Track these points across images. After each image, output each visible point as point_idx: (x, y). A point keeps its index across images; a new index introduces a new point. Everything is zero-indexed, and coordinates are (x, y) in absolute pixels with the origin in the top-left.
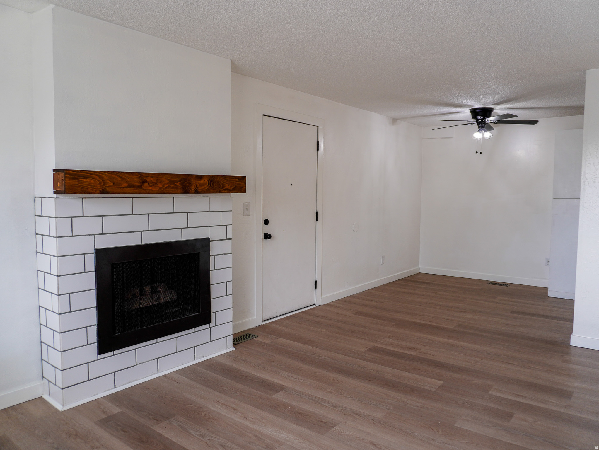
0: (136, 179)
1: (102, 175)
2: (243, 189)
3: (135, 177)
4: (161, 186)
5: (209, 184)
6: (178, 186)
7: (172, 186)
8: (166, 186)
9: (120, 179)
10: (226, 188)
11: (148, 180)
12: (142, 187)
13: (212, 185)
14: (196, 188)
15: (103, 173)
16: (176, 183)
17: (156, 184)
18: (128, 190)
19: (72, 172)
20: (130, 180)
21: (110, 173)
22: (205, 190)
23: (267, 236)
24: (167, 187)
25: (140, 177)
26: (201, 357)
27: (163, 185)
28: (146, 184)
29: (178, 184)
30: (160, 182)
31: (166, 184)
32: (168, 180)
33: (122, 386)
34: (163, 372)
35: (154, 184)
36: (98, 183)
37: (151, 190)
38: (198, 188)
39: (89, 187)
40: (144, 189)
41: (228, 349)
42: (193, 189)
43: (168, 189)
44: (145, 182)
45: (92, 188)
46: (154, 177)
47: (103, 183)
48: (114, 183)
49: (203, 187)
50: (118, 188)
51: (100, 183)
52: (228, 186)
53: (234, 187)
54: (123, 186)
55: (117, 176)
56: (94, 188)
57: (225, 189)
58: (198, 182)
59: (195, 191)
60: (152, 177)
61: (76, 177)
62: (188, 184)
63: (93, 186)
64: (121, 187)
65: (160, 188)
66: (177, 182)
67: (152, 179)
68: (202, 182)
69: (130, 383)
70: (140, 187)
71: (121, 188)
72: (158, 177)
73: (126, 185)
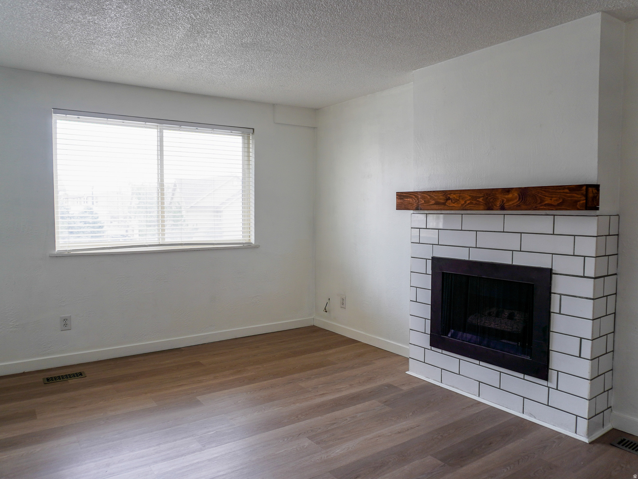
0: (441, 197)
1: (417, 195)
2: (578, 203)
3: (441, 195)
4: (463, 202)
5: (519, 199)
6: (480, 202)
7: (474, 202)
8: (468, 202)
9: (429, 197)
10: (546, 202)
11: (451, 197)
12: (446, 204)
13: (525, 199)
14: (502, 203)
15: (419, 193)
16: (478, 199)
17: (458, 200)
18: (435, 207)
19: (399, 194)
20: (436, 198)
21: (422, 193)
22: (514, 206)
24: (469, 204)
25: (444, 194)
26: (531, 415)
27: (465, 202)
28: (450, 201)
29: (481, 200)
30: (462, 199)
31: (468, 200)
32: (470, 196)
33: (447, 385)
34: (484, 400)
35: (456, 201)
36: (415, 201)
37: (454, 206)
38: (504, 204)
39: (409, 205)
40: (448, 206)
41: (577, 435)
42: (498, 205)
43: (470, 206)
44: (449, 199)
45: (411, 205)
46: (457, 194)
47: (417, 201)
48: (425, 201)
49: (511, 203)
50: (428, 205)
51: (416, 202)
52: (551, 199)
53: (560, 201)
54: (431, 204)
55: (427, 195)
56: (412, 206)
57: (545, 205)
58: (505, 196)
59: (500, 207)
60: (455, 194)
61: (402, 197)
62: (492, 200)
63: (412, 204)
64: (430, 204)
65: (462, 205)
66: (479, 198)
67: (454, 196)
68: (510, 196)
69: (453, 387)
70: (444, 204)
71: (429, 205)
72: (460, 194)
73: (433, 202)
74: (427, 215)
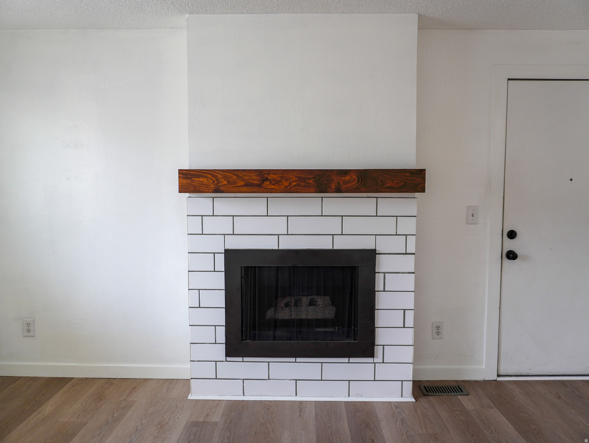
0: (255, 177)
1: (215, 173)
2: (419, 186)
3: (253, 174)
4: (287, 184)
5: (358, 181)
6: (310, 184)
7: (303, 184)
8: (294, 184)
9: (235, 177)
10: (388, 185)
11: (269, 178)
12: (262, 185)
13: (364, 182)
14: (338, 185)
15: (216, 171)
16: (307, 181)
17: (280, 181)
18: (245, 189)
19: (184, 172)
20: (247, 178)
21: (224, 172)
22: (352, 188)
23: (512, 255)
24: (295, 185)
25: (259, 174)
26: (358, 395)
27: (289, 183)
28: (267, 182)
29: (311, 181)
30: (286, 180)
31: (293, 182)
32: (296, 177)
33: (252, 396)
34: (302, 398)
35: (277, 182)
36: (211, 181)
37: (274, 188)
38: (340, 186)
39: (202, 186)
40: (265, 188)
41: (403, 398)
42: (332, 188)
43: (296, 188)
44: (267, 179)
45: (205, 187)
46: (278, 174)
47: (216, 182)
48: (228, 182)
49: (348, 185)
50: (234, 187)
51: (214, 182)
52: (392, 182)
53: (402, 184)
54: (239, 185)
55: (232, 174)
56: (207, 187)
57: (387, 187)
58: (342, 178)
59: (336, 190)
60: (275, 174)
61: (189, 176)
62: (325, 182)
63: (206, 185)
64: (236, 185)
65: (286, 187)
66: (309, 179)
67: (274, 176)
68: (348, 178)
69: (261, 396)
70: (260, 186)
71: (236, 187)
72: (283, 174)
73: (242, 183)
74: (213, 199)
